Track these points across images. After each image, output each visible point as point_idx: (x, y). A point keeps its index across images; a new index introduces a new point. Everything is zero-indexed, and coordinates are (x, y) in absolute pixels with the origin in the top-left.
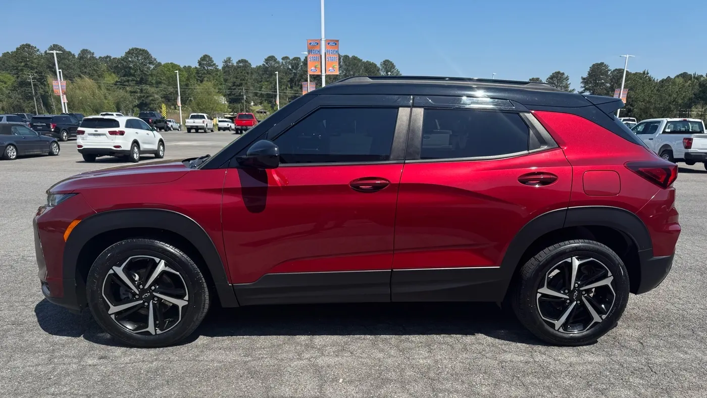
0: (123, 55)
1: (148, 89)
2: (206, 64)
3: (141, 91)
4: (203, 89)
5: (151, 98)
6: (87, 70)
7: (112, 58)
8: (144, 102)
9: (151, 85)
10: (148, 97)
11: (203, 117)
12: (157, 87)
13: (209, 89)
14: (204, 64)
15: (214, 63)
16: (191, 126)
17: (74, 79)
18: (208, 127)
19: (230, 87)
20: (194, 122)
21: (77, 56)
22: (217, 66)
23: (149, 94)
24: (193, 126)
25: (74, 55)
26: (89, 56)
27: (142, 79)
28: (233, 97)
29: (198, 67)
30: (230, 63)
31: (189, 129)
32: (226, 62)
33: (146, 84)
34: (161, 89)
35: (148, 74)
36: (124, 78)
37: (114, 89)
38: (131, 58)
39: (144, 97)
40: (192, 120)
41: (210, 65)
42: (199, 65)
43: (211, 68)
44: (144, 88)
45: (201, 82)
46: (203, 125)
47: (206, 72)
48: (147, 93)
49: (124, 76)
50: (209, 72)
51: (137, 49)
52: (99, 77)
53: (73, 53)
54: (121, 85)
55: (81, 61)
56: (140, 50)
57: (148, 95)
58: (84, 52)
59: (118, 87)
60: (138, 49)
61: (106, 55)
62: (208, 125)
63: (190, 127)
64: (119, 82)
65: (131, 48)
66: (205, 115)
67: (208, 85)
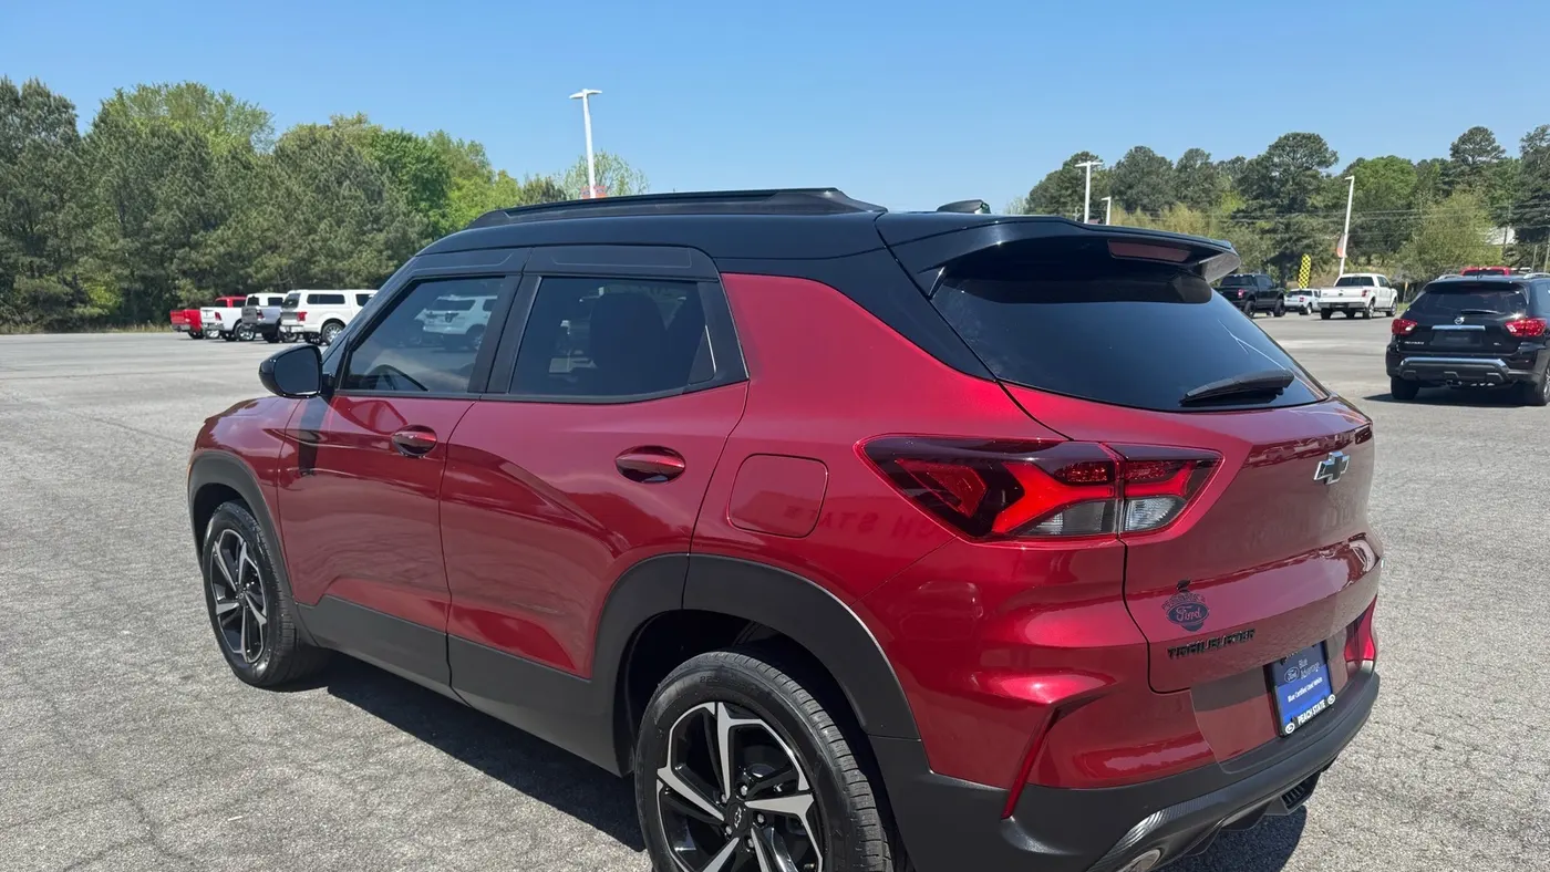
0: (1263, 152)
1: (1302, 222)
2: (1473, 150)
3: (1288, 226)
4: (1445, 212)
5: (1306, 242)
6: (1189, 192)
7: (1246, 161)
8: (1288, 252)
9: (1314, 211)
10: (1299, 239)
11: (1369, 282)
12: (1325, 217)
13: (1463, 211)
14: (1465, 151)
15: (1496, 144)
16: (1331, 304)
17: (1160, 212)
18: (1376, 305)
19: (1523, 201)
20: (1341, 295)
21: (1174, 167)
22: (1503, 151)
23: (1303, 232)
24: (1337, 304)
25: (1171, 164)
26: (1199, 163)
27: (1293, 200)
28: (1526, 226)
29: (1449, 159)
30: (1542, 139)
31: (1327, 312)
32: (1530, 139)
33: (1301, 211)
34: (1335, 219)
35: (1310, 187)
36: (1255, 203)
37: (1228, 227)
38: (1280, 156)
39: (1290, 239)
40: (1337, 291)
41: (1483, 152)
42: (1453, 155)
43: (1484, 159)
44: (1297, 219)
45: (1448, 194)
46: (1363, 300)
47: (1467, 169)
48: (1298, 230)
49: (1256, 198)
50: (1476, 169)
51: (1295, 136)
52: (1211, 204)
53: (1168, 160)
54: (1244, 217)
55: (1182, 175)
56: (1304, 137)
57: (1300, 234)
58: (1193, 154)
59: (1238, 222)
60: (1298, 135)
61: (1234, 157)
62: (1377, 299)
63: (1328, 306)
64: (1243, 211)
65: (1282, 136)
66: (1375, 277)
67: (1462, 201)
